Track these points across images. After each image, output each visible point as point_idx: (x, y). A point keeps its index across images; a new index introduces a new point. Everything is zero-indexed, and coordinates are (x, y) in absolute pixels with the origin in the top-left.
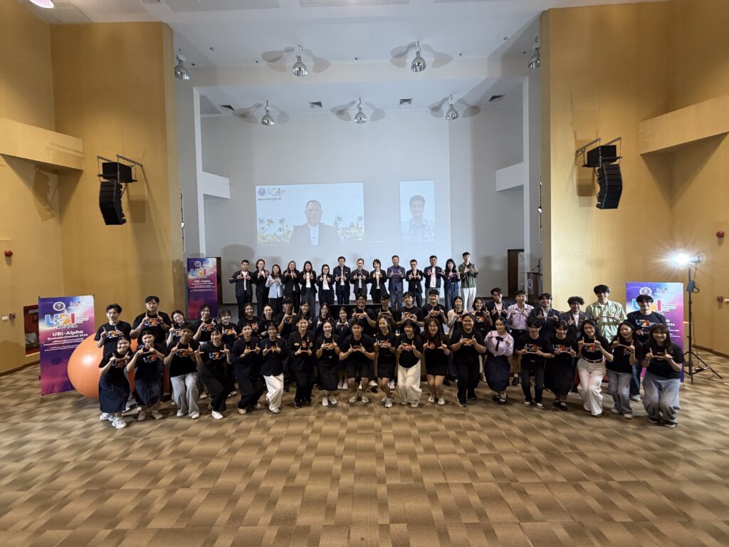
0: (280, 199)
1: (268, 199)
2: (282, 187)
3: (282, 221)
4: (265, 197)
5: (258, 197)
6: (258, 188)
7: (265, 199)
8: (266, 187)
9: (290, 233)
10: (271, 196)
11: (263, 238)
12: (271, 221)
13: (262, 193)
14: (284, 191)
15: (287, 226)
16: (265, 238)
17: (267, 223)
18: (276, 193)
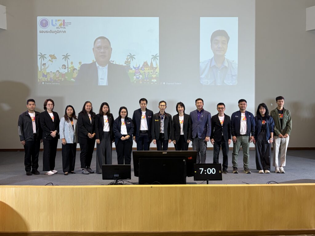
0: (65, 32)
1: (51, 32)
2: (67, 19)
3: (66, 57)
4: (48, 29)
5: (39, 28)
6: (39, 19)
7: (47, 32)
8: (49, 19)
9: (75, 71)
10: (54, 29)
11: (44, 76)
12: (53, 57)
13: (45, 24)
14: (70, 23)
15: (72, 63)
16: (46, 76)
17: (50, 58)
18: (60, 25)
